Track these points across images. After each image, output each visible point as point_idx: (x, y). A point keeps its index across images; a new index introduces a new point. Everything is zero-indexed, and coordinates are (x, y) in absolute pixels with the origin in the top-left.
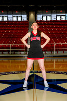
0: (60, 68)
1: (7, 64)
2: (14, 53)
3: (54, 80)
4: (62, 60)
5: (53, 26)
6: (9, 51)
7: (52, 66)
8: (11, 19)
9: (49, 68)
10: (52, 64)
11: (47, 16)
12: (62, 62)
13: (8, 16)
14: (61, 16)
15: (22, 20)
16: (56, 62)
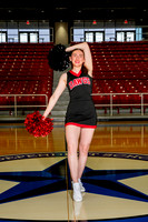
0: (123, 145)
1: (8, 139)
2: (23, 114)
3: (111, 172)
4: (128, 129)
5: (107, 55)
6: (13, 109)
7: (107, 141)
8: (16, 40)
9: (99, 147)
10: (106, 137)
11: (94, 32)
12: (127, 133)
13: (10, 31)
14: (125, 32)
15: (41, 41)
16: (115, 133)
